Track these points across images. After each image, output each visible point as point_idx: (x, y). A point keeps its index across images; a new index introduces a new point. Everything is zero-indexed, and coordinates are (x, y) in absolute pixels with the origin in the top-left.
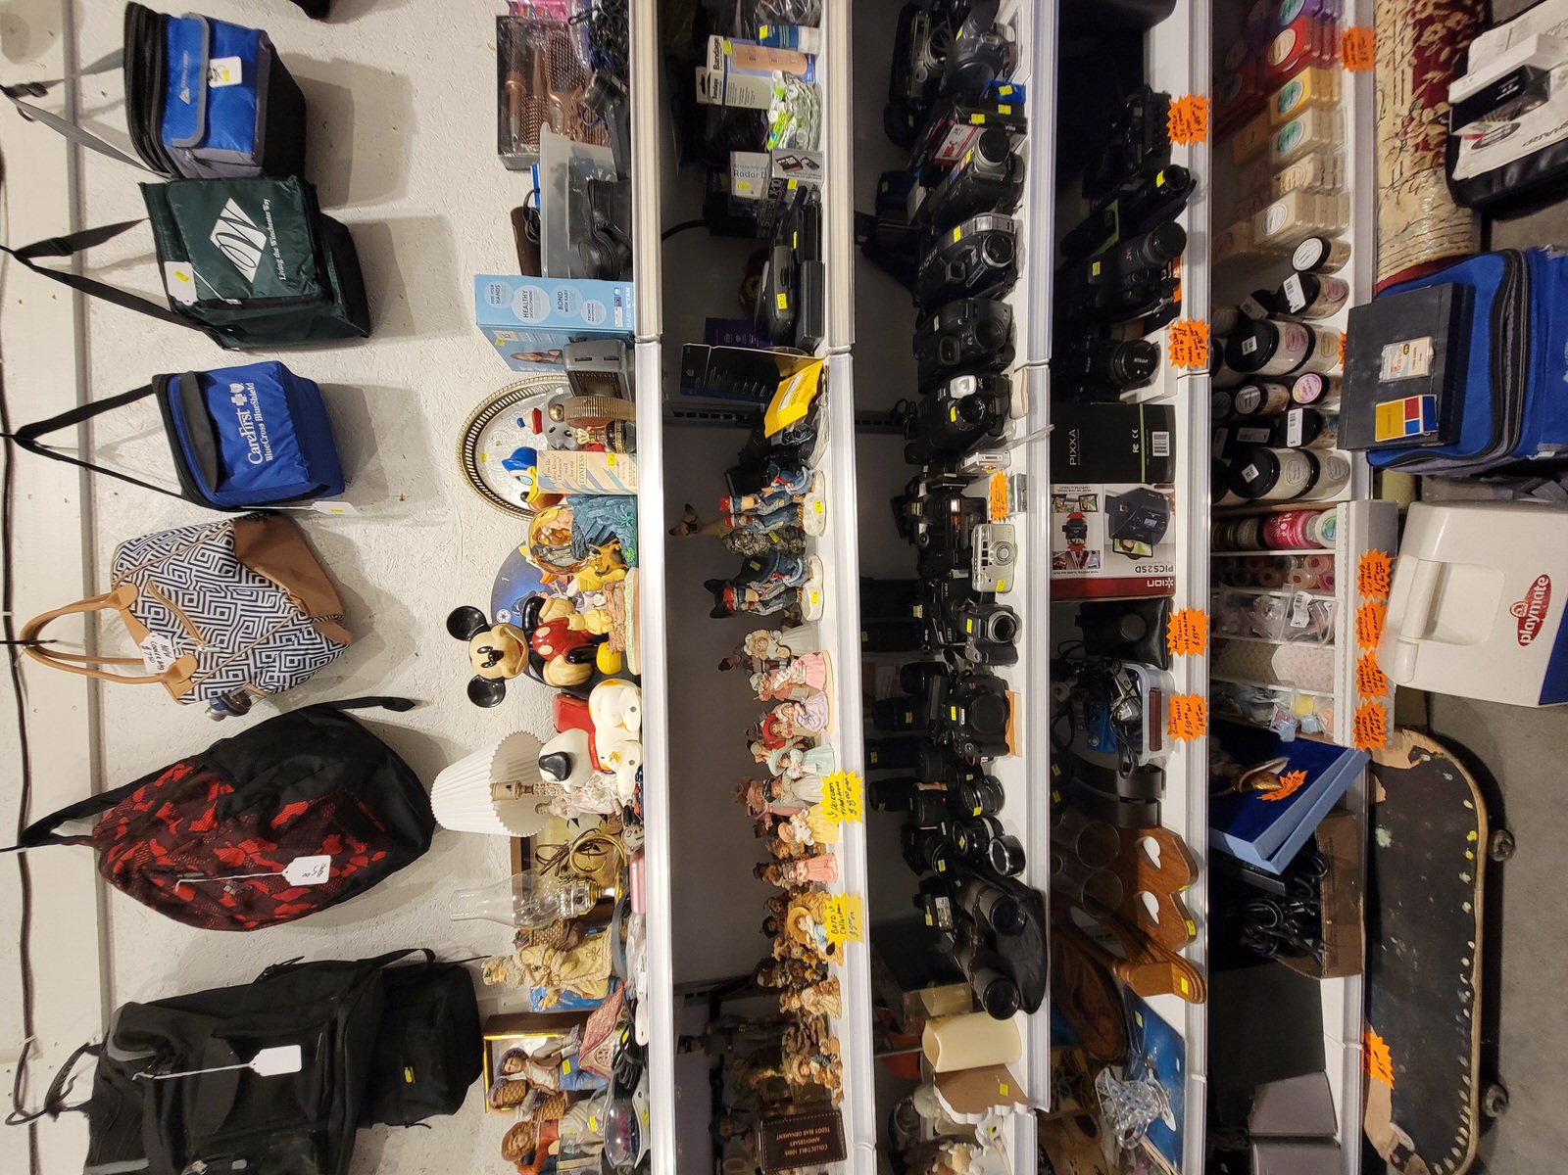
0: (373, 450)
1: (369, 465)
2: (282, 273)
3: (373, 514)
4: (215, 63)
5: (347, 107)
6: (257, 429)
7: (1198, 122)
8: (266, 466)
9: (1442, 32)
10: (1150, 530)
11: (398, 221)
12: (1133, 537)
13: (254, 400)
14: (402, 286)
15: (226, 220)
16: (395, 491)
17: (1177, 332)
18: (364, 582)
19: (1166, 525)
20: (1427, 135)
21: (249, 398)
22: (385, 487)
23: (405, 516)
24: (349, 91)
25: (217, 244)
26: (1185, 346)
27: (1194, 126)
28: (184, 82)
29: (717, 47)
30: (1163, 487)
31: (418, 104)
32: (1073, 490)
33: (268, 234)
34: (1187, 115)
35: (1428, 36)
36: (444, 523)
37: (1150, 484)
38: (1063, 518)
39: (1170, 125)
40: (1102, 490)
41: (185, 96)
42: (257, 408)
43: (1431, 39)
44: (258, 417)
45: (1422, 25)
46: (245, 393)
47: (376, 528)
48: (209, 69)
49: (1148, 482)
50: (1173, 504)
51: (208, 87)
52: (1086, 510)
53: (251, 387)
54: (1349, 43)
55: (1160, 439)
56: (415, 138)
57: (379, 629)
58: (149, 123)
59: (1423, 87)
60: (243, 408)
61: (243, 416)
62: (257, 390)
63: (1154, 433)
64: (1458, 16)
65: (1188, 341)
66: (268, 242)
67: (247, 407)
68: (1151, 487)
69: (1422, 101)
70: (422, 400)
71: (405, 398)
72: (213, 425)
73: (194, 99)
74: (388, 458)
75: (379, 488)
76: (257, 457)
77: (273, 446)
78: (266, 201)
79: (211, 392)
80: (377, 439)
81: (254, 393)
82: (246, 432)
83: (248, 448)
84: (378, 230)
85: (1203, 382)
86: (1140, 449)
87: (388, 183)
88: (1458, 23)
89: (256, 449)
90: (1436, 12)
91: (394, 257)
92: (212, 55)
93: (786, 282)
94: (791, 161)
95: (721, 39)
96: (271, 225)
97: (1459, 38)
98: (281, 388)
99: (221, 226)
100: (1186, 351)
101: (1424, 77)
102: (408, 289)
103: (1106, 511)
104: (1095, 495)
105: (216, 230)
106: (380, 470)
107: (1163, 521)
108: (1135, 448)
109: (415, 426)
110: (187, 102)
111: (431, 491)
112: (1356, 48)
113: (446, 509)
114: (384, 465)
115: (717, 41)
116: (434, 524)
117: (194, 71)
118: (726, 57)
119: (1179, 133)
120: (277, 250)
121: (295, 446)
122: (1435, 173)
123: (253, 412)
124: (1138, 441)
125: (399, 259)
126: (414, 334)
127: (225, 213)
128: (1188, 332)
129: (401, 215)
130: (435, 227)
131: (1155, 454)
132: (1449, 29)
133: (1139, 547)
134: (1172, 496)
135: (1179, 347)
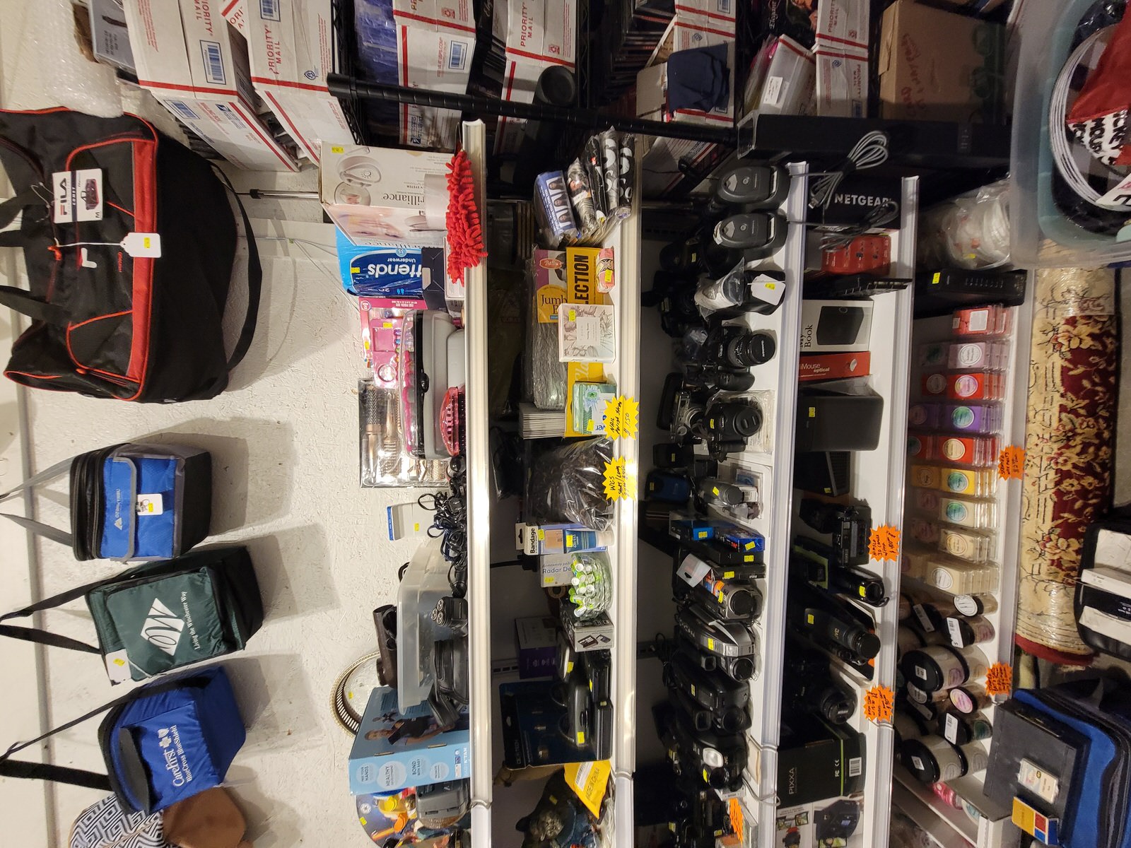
0: (266, 702)
1: (264, 713)
2: (197, 644)
3: (268, 747)
4: (141, 497)
5: (244, 453)
6: (180, 761)
7: (891, 546)
8: (186, 785)
9: (1077, 487)
10: (845, 827)
11: (284, 533)
12: (833, 835)
13: (177, 739)
14: (287, 579)
15: (153, 617)
16: (284, 728)
17: (870, 695)
18: (261, 796)
19: (856, 823)
20: (1061, 558)
21: (173, 738)
22: (276, 727)
23: (292, 745)
24: (244, 441)
25: (147, 638)
26: (876, 705)
27: (888, 549)
28: (117, 514)
29: (533, 536)
30: (856, 796)
31: (298, 445)
32: (791, 812)
33: (186, 620)
34: (883, 540)
35: (1065, 485)
36: (320, 746)
37: (847, 796)
38: (784, 833)
39: (870, 546)
40: (811, 808)
41: (119, 524)
42: (179, 746)
43: (1069, 488)
44: (180, 751)
45: (1063, 475)
46: (170, 735)
47: (268, 757)
48: (137, 503)
49: (845, 795)
50: (862, 806)
51: (137, 517)
52: (800, 824)
53: (174, 729)
54: (1005, 459)
55: (855, 763)
56: (295, 468)
57: (273, 828)
58: (91, 546)
59: (1060, 521)
60: (169, 749)
61: (168, 755)
62: (179, 731)
63: (851, 760)
64: (1090, 479)
65: (878, 701)
66: (186, 626)
67: (172, 746)
68: (848, 798)
69: (1058, 530)
70: (304, 660)
71: (291, 660)
72: (146, 766)
73: (125, 526)
74: (278, 706)
75: (271, 726)
76: (179, 781)
77: (192, 770)
78: (184, 594)
79: (144, 742)
80: (270, 692)
81: (176, 734)
82: (172, 766)
83: (174, 777)
84: (268, 542)
85: (888, 730)
86: (840, 774)
87: (276, 505)
88: (1090, 484)
89: (179, 776)
90: (1074, 471)
91: (281, 559)
92: (139, 492)
93: (585, 723)
94: (589, 640)
95: (536, 528)
96: (187, 612)
97: (1091, 496)
98: (197, 722)
99: (149, 623)
100: (877, 709)
101: (1062, 515)
102: (292, 581)
103: (815, 822)
104: (807, 813)
105: (145, 627)
106: (273, 714)
107: (854, 819)
108: (837, 775)
109: (299, 678)
110: (121, 528)
111: (313, 725)
112: (1010, 462)
113: (322, 735)
114: (275, 711)
115: (533, 531)
116: (313, 747)
117: (125, 505)
118: (540, 542)
119: (877, 552)
120: (192, 629)
121: (208, 762)
122: (1065, 588)
123: (176, 749)
124: (839, 768)
125: (284, 560)
126: (297, 613)
127: (152, 612)
128: (878, 696)
129: (286, 527)
130: (312, 533)
131: (851, 775)
132: (1083, 486)
133: (838, 842)
134: (862, 801)
135: (871, 705)
